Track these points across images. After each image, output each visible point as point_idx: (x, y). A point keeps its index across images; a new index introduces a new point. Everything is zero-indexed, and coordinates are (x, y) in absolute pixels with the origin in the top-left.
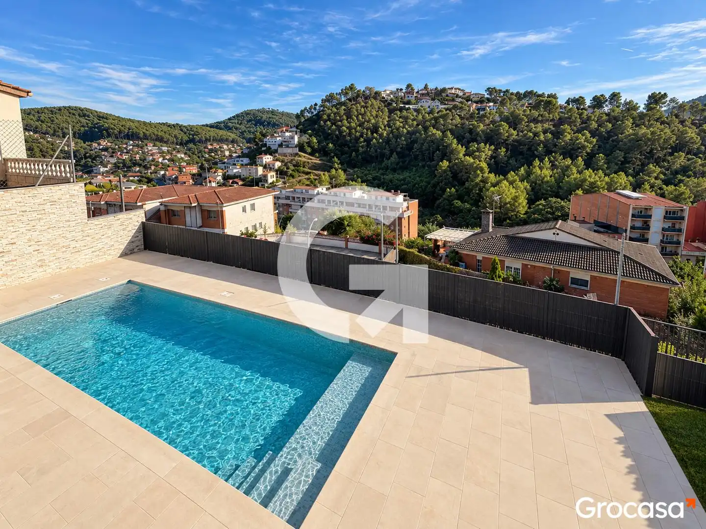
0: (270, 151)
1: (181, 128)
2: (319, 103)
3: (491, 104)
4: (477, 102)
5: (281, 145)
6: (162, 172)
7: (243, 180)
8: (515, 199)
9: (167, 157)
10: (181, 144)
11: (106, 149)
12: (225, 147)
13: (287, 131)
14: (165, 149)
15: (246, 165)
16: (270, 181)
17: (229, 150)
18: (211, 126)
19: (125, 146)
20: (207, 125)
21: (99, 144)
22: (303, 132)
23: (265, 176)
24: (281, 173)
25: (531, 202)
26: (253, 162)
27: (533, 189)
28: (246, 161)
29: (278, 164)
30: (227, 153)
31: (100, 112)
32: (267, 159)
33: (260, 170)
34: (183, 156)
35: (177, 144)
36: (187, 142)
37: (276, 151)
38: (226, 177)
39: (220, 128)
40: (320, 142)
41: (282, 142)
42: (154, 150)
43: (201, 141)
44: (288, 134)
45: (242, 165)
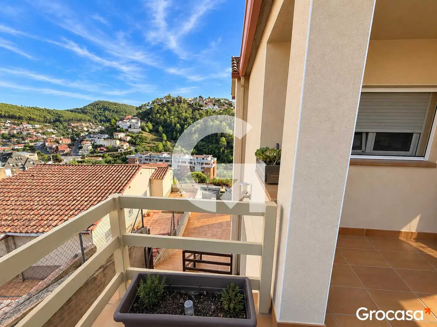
0: (121, 131)
1: (49, 112)
2: (151, 102)
5: (130, 127)
7: (106, 148)
9: (41, 131)
10: (50, 123)
12: (84, 124)
13: (132, 118)
14: (37, 126)
15: (107, 139)
16: (125, 148)
17: (87, 127)
18: (71, 111)
19: (3, 124)
20: (68, 110)
22: (142, 119)
23: (122, 146)
24: (131, 143)
26: (112, 137)
28: (106, 136)
29: (129, 138)
32: (121, 135)
33: (118, 142)
34: (52, 130)
35: (46, 122)
36: (55, 122)
37: (127, 130)
38: (95, 147)
39: (79, 113)
40: (153, 126)
41: (131, 125)
42: (29, 126)
43: (65, 121)
44: (134, 121)
45: (105, 139)
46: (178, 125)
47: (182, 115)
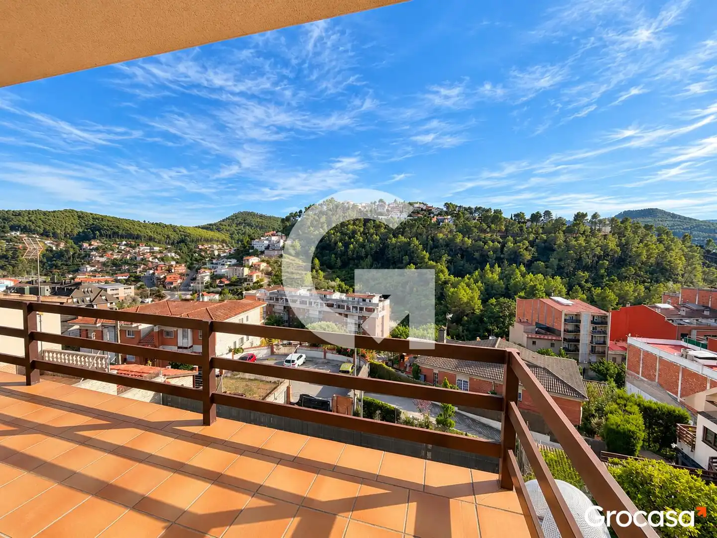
0: (256, 253)
1: (174, 228)
3: (449, 217)
4: (437, 215)
5: (267, 248)
6: (151, 272)
7: (229, 280)
8: (472, 298)
9: (159, 256)
10: (173, 244)
11: (97, 249)
12: (215, 247)
13: (273, 235)
14: (157, 249)
15: (234, 265)
16: (255, 280)
17: (218, 250)
18: (203, 228)
19: (117, 246)
20: (199, 227)
21: (90, 245)
22: (288, 236)
23: (251, 276)
24: (266, 273)
25: (484, 301)
26: (241, 264)
27: (486, 290)
28: (234, 261)
29: (263, 265)
30: (216, 253)
31: (95, 215)
32: (254, 260)
33: (246, 271)
34: (173, 254)
35: (169, 244)
36: (178, 243)
37: (262, 253)
38: (214, 277)
39: (212, 230)
41: (269, 245)
42: (147, 249)
43: (193, 241)
44: (274, 239)
45: (230, 265)
46: (340, 244)
47: (348, 229)
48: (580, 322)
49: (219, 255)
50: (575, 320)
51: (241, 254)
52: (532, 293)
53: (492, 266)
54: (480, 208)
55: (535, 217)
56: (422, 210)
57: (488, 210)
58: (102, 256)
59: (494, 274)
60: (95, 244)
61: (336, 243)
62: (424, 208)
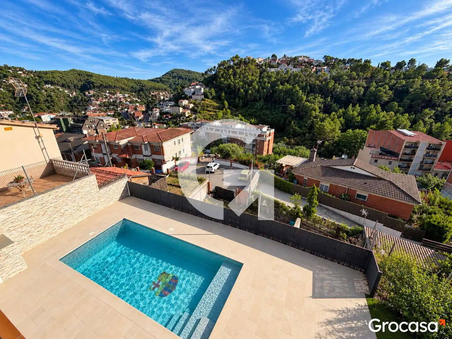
0: (186, 98)
1: (135, 81)
2: (217, 66)
3: (326, 67)
4: (316, 66)
5: (194, 94)
6: (126, 110)
7: (171, 115)
8: (334, 129)
9: (129, 100)
10: (135, 92)
11: (94, 96)
12: (161, 94)
13: (197, 85)
14: (127, 95)
15: (173, 106)
16: (187, 115)
17: (163, 95)
18: (152, 80)
19: (104, 94)
20: (150, 80)
21: (89, 93)
22: (207, 85)
23: (184, 113)
24: (194, 111)
25: (343, 131)
26: (177, 105)
28: (173, 103)
29: (191, 106)
30: (162, 98)
31: (88, 72)
32: (185, 102)
33: (181, 110)
34: (137, 99)
35: (133, 92)
36: (139, 91)
37: (191, 97)
38: (162, 113)
39: (158, 82)
40: (216, 92)
41: (194, 92)
42: (121, 96)
43: (147, 90)
44: (198, 87)
45: (171, 106)
46: (242, 90)
47: (248, 79)
48: (417, 148)
49: (164, 99)
50: (414, 147)
51: (177, 99)
52: (382, 126)
53: (354, 106)
54: (353, 59)
55: (400, 65)
56: (305, 62)
57: (360, 61)
58: (97, 100)
59: (354, 111)
60: (92, 92)
61: (239, 90)
62: (306, 60)
